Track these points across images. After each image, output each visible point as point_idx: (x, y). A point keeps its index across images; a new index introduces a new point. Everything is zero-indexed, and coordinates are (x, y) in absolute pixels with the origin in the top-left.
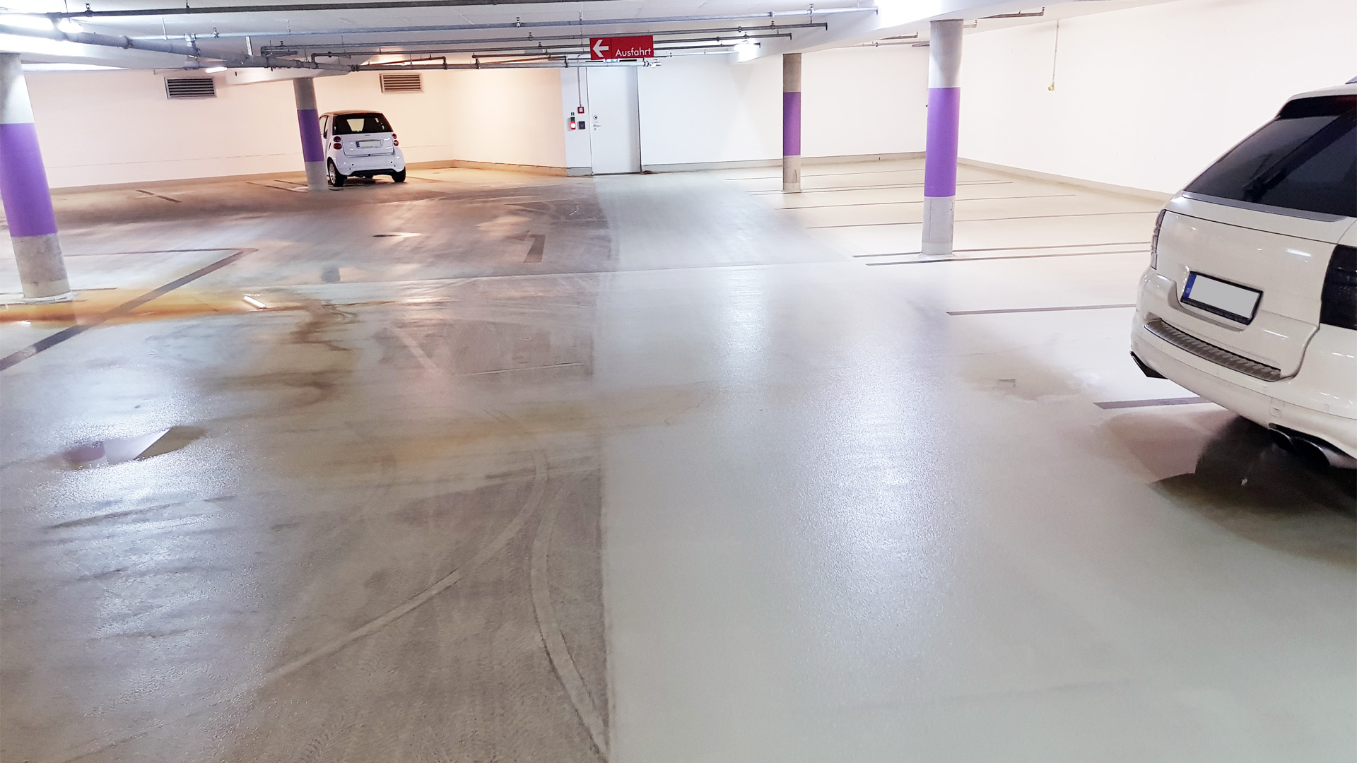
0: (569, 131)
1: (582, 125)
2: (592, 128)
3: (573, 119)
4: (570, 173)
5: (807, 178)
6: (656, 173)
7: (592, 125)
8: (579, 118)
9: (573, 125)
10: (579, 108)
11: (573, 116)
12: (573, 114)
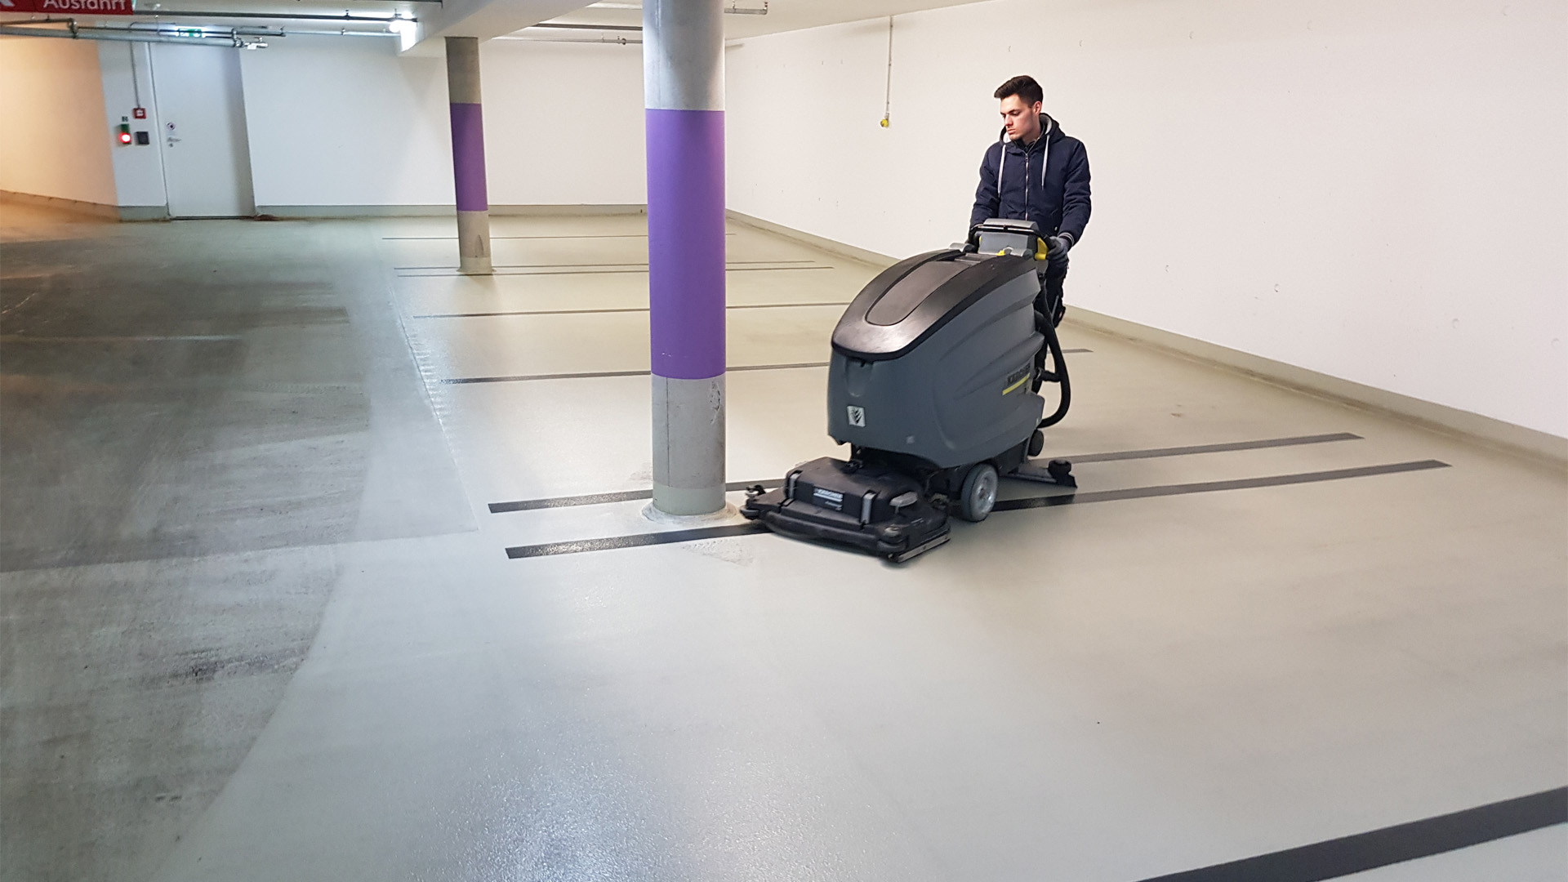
0: (119, 146)
1: (143, 138)
2: (166, 144)
3: (124, 129)
4: (126, 215)
5: (501, 242)
6: (282, 219)
7: (164, 139)
8: (136, 126)
9: (126, 138)
10: (135, 110)
11: (125, 123)
12: (124, 119)
